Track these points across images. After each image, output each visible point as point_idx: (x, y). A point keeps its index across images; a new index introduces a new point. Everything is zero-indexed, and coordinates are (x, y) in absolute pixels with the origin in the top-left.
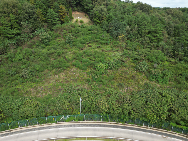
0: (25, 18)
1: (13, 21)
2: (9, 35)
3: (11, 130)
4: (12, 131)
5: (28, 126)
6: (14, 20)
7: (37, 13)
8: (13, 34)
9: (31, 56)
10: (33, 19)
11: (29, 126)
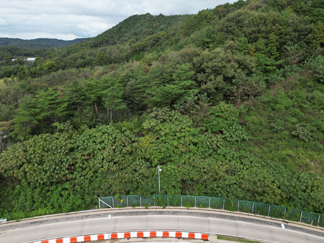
0: (291, 40)
1: (272, 44)
2: (268, 67)
3: (287, 220)
4: (288, 222)
5: (316, 225)
6: (274, 42)
7: (316, 30)
8: (273, 66)
9: (305, 103)
10: (305, 41)
11: (318, 227)
